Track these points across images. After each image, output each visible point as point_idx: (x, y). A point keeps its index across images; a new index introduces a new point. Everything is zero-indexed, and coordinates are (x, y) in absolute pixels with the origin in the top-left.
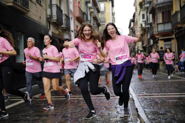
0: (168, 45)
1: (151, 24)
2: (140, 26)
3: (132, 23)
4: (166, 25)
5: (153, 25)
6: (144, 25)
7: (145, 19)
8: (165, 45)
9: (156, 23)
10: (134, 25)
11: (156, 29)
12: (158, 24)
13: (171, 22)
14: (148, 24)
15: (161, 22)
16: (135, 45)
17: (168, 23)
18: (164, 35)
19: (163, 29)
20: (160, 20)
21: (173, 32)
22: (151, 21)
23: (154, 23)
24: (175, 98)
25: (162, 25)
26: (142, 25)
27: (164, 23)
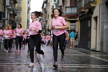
0: (72, 26)
1: (61, 7)
2: (51, 7)
3: (45, 4)
4: (73, 9)
5: (63, 8)
6: (55, 7)
7: (56, 2)
8: (71, 26)
9: (65, 6)
10: (47, 6)
11: (65, 12)
12: (66, 7)
13: (77, 7)
14: (59, 6)
15: (69, 6)
16: (46, 24)
17: (74, 7)
18: (70, 17)
19: (70, 12)
20: (68, 5)
21: (77, 16)
22: (61, 4)
23: (64, 6)
24: (75, 68)
25: (70, 9)
26: (53, 7)
27: (71, 7)
